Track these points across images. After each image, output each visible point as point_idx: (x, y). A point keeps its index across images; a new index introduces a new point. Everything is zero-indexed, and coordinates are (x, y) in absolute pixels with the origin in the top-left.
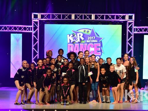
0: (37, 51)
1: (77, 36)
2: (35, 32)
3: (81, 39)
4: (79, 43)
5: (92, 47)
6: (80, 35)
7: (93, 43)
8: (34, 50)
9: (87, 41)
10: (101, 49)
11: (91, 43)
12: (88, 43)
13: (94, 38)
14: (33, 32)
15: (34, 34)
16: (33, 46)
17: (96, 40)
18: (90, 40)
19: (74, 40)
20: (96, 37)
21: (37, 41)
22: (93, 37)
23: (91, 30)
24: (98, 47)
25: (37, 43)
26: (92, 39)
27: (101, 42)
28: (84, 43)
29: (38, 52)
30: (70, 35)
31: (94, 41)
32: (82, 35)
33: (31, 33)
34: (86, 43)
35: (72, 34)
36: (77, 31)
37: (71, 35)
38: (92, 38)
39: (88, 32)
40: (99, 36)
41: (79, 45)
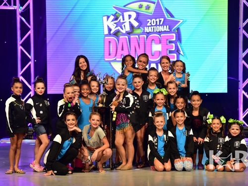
0: (30, 55)
1: (124, 20)
2: (22, 8)
3: (132, 26)
4: (128, 33)
5: (156, 43)
6: (130, 16)
7: (160, 33)
8: (21, 50)
9: (147, 30)
10: (177, 47)
11: (154, 33)
12: (148, 34)
13: (160, 21)
14: (20, 9)
15: (22, 14)
16: (20, 42)
17: (165, 27)
18: (153, 27)
19: (117, 28)
20: (165, 19)
21: (29, 29)
22: (158, 20)
23: (154, 3)
24: (171, 42)
25: (30, 35)
26: (156, 25)
27: (178, 29)
28: (139, 35)
29: (31, 57)
30: (108, 17)
31: (161, 29)
32: (134, 15)
33: (15, 11)
34: (144, 33)
35: (114, 15)
36: (125, 6)
37: (112, 18)
38: (156, 22)
39: (148, 8)
40: (172, 16)
41: (129, 39)
